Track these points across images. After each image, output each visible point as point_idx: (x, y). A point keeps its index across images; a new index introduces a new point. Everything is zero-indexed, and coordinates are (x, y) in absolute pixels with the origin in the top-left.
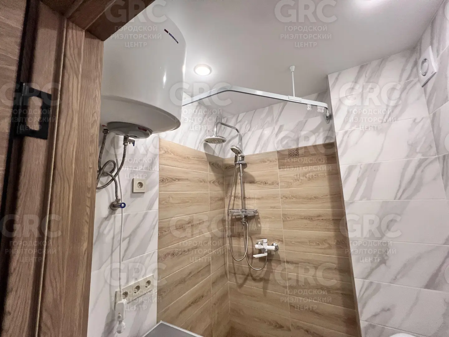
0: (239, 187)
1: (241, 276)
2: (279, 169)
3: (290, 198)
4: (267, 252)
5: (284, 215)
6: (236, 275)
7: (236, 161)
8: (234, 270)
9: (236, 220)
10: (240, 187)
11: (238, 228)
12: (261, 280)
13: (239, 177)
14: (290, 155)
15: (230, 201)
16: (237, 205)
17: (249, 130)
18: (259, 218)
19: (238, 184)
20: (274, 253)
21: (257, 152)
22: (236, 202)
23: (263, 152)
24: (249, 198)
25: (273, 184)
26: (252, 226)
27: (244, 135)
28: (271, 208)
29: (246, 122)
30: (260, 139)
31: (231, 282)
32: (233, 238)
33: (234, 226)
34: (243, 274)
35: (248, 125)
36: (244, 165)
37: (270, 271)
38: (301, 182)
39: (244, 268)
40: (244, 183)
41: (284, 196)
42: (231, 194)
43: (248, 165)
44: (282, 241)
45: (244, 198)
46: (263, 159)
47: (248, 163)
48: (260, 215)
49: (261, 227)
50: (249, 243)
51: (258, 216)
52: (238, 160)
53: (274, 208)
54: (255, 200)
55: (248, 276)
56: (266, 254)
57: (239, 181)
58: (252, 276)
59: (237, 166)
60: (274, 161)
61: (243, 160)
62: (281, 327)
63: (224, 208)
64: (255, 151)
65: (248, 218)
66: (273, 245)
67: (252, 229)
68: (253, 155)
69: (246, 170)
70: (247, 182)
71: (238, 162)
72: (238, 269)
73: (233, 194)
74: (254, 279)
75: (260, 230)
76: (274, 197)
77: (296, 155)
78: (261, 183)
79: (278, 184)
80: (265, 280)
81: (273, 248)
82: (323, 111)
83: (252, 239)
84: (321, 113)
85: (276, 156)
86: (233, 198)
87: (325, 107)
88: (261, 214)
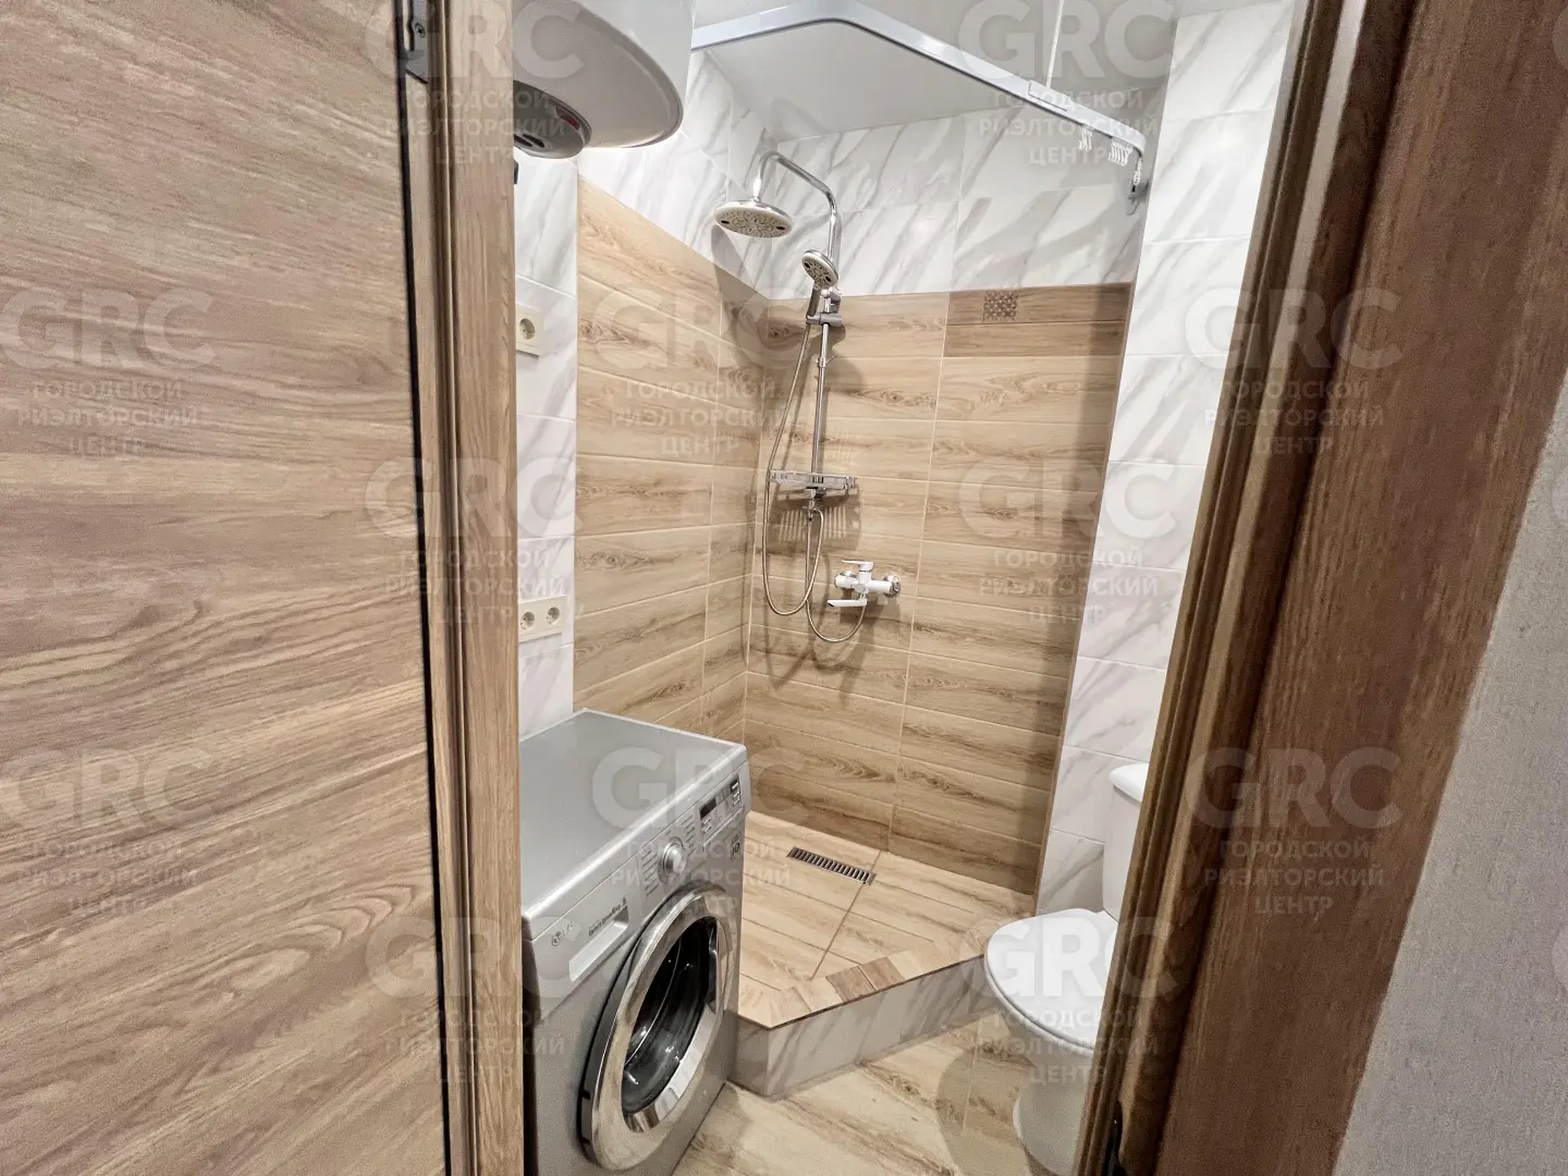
0: (810, 405)
1: (786, 658)
2: (947, 354)
3: (960, 450)
4: (867, 597)
5: (932, 499)
6: (772, 655)
7: (812, 309)
8: (767, 641)
9: (788, 506)
10: (813, 406)
11: (792, 529)
12: (839, 667)
13: (814, 371)
14: (989, 312)
15: (776, 445)
16: (799, 461)
17: (869, 204)
18: (858, 504)
19: (809, 394)
20: (886, 602)
21: (885, 289)
22: (793, 452)
23: (903, 291)
24: (838, 442)
25: (917, 401)
26: (834, 525)
27: (851, 218)
28: (902, 475)
29: (865, 170)
30: (901, 242)
31: (754, 673)
32: (772, 556)
33: (779, 523)
34: (790, 655)
35: (869, 181)
36: (837, 331)
37: (865, 647)
38: (1003, 404)
39: (794, 639)
40: (827, 390)
41: (943, 444)
42: (784, 421)
43: (849, 333)
44: (914, 572)
45: (823, 440)
46: (901, 318)
47: (850, 325)
48: (863, 495)
49: (858, 531)
50: (820, 574)
51: (857, 497)
52: (819, 309)
53: (909, 476)
54: (856, 449)
55: (803, 657)
56: (863, 602)
57: (812, 383)
58: (814, 659)
59: (813, 334)
60: (933, 328)
61: (836, 312)
62: (872, 775)
63: (755, 465)
64: (877, 286)
65: (825, 502)
66: (885, 579)
67: (833, 534)
68: (872, 298)
69: (839, 348)
70: (836, 391)
71: (816, 317)
72: (778, 639)
73: (788, 424)
74: (820, 668)
75: (858, 536)
76: (915, 443)
77: (1008, 314)
78: (882, 396)
79: (933, 404)
80: (849, 669)
81: (886, 586)
82: (1126, 161)
83: (828, 563)
84: (1117, 167)
85: (944, 312)
86: (785, 437)
87: (1136, 149)
88: (867, 490)
